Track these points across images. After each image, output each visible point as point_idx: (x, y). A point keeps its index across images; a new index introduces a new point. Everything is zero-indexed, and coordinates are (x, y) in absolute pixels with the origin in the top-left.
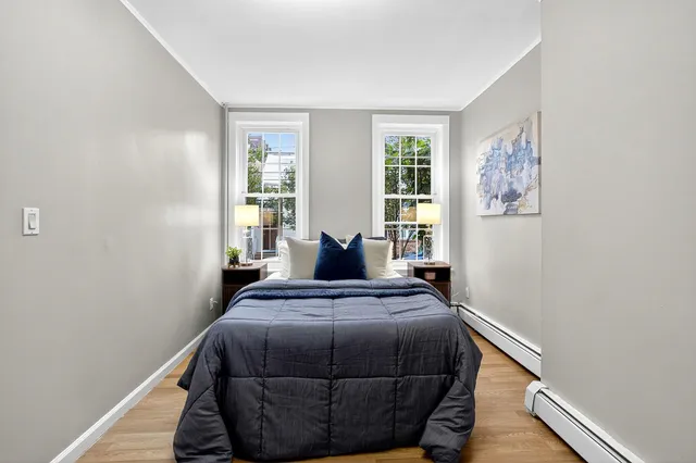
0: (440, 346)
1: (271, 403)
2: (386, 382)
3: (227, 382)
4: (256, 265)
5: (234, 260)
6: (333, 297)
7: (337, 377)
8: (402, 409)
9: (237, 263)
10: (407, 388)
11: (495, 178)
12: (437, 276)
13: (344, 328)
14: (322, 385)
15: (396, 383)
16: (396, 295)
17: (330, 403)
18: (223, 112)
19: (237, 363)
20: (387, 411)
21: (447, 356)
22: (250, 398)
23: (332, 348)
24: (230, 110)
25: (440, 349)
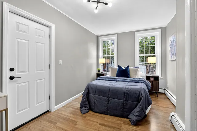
0: (136, 95)
1: (96, 100)
2: (121, 101)
3: (89, 95)
4: (104, 72)
5: (99, 71)
6: (117, 81)
7: (110, 98)
8: (125, 108)
9: (100, 72)
10: (127, 103)
11: (173, 48)
12: (154, 79)
13: (112, 87)
14: (107, 99)
15: (124, 102)
16: (133, 82)
17: (108, 103)
18: (98, 37)
19: (91, 91)
20: (121, 108)
21: (138, 97)
22: (92, 98)
23: (109, 91)
24: (99, 36)
25: (136, 96)
